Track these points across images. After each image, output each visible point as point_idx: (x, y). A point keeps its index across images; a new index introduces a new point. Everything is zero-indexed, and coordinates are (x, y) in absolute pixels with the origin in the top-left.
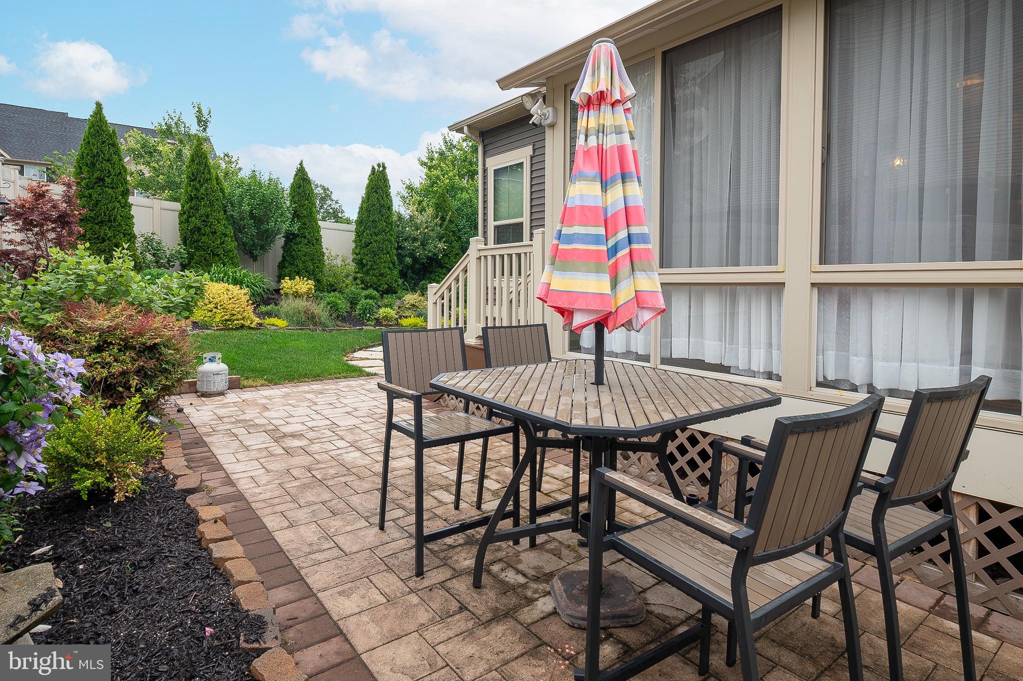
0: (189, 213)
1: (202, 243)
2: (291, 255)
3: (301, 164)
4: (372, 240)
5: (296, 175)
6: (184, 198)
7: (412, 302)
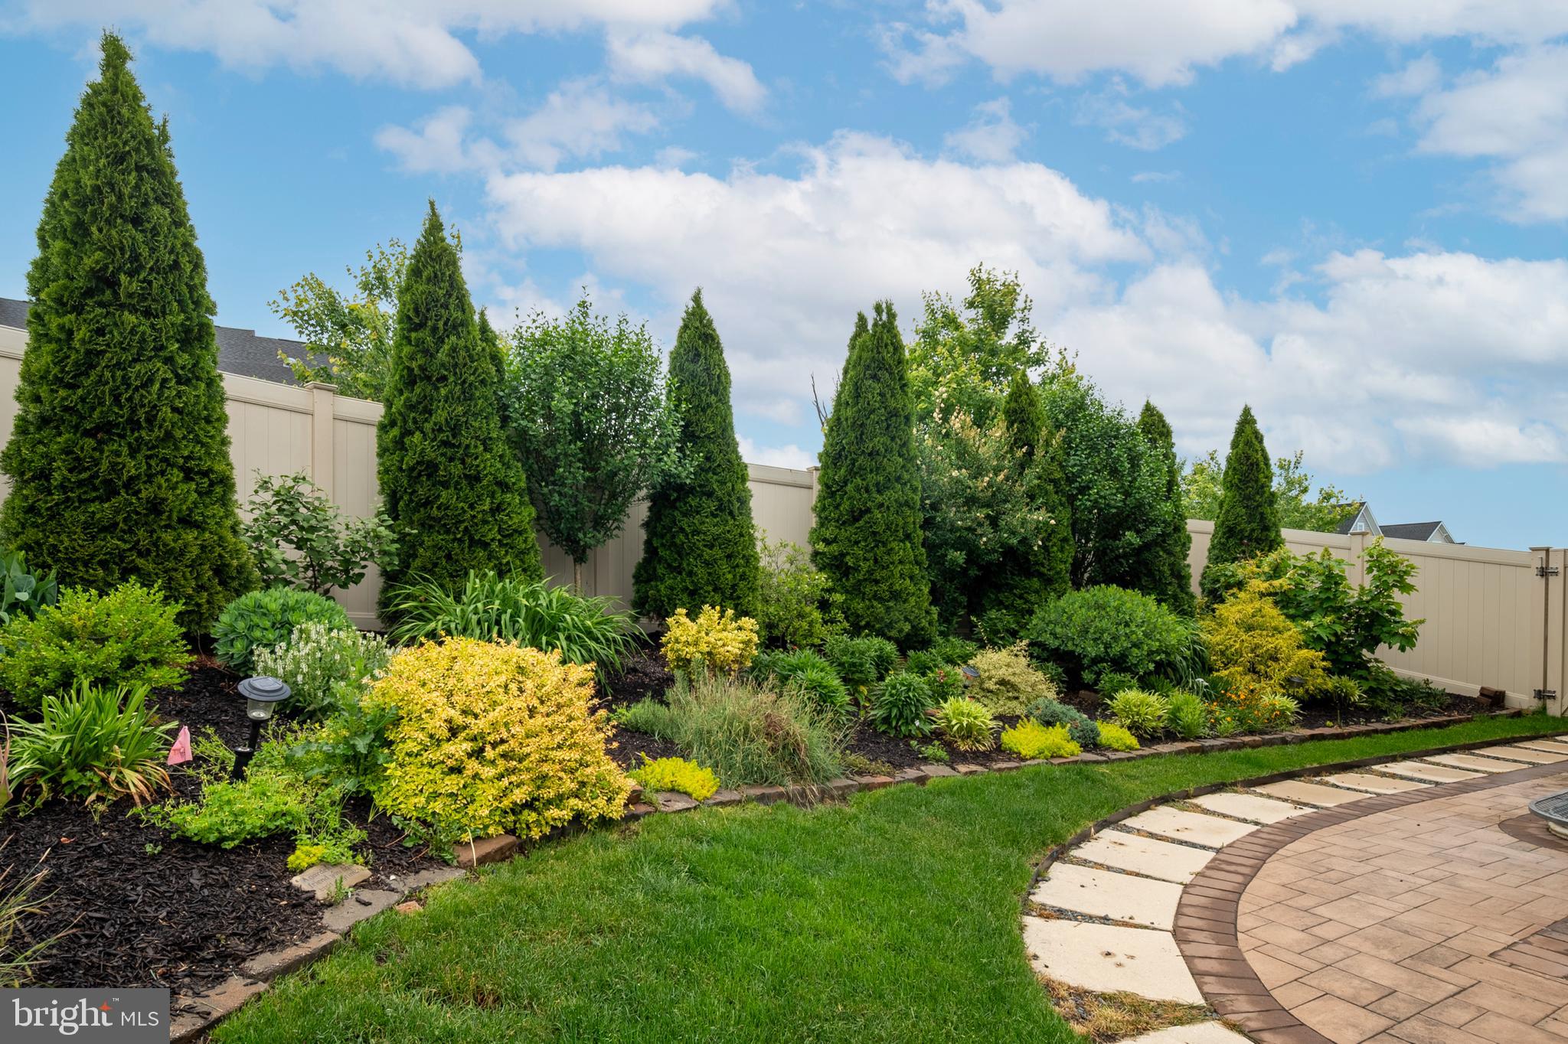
0: (405, 421)
1: (439, 508)
2: (674, 544)
3: (697, 299)
4: (869, 504)
5: (685, 327)
6: (390, 380)
7: (1003, 673)
